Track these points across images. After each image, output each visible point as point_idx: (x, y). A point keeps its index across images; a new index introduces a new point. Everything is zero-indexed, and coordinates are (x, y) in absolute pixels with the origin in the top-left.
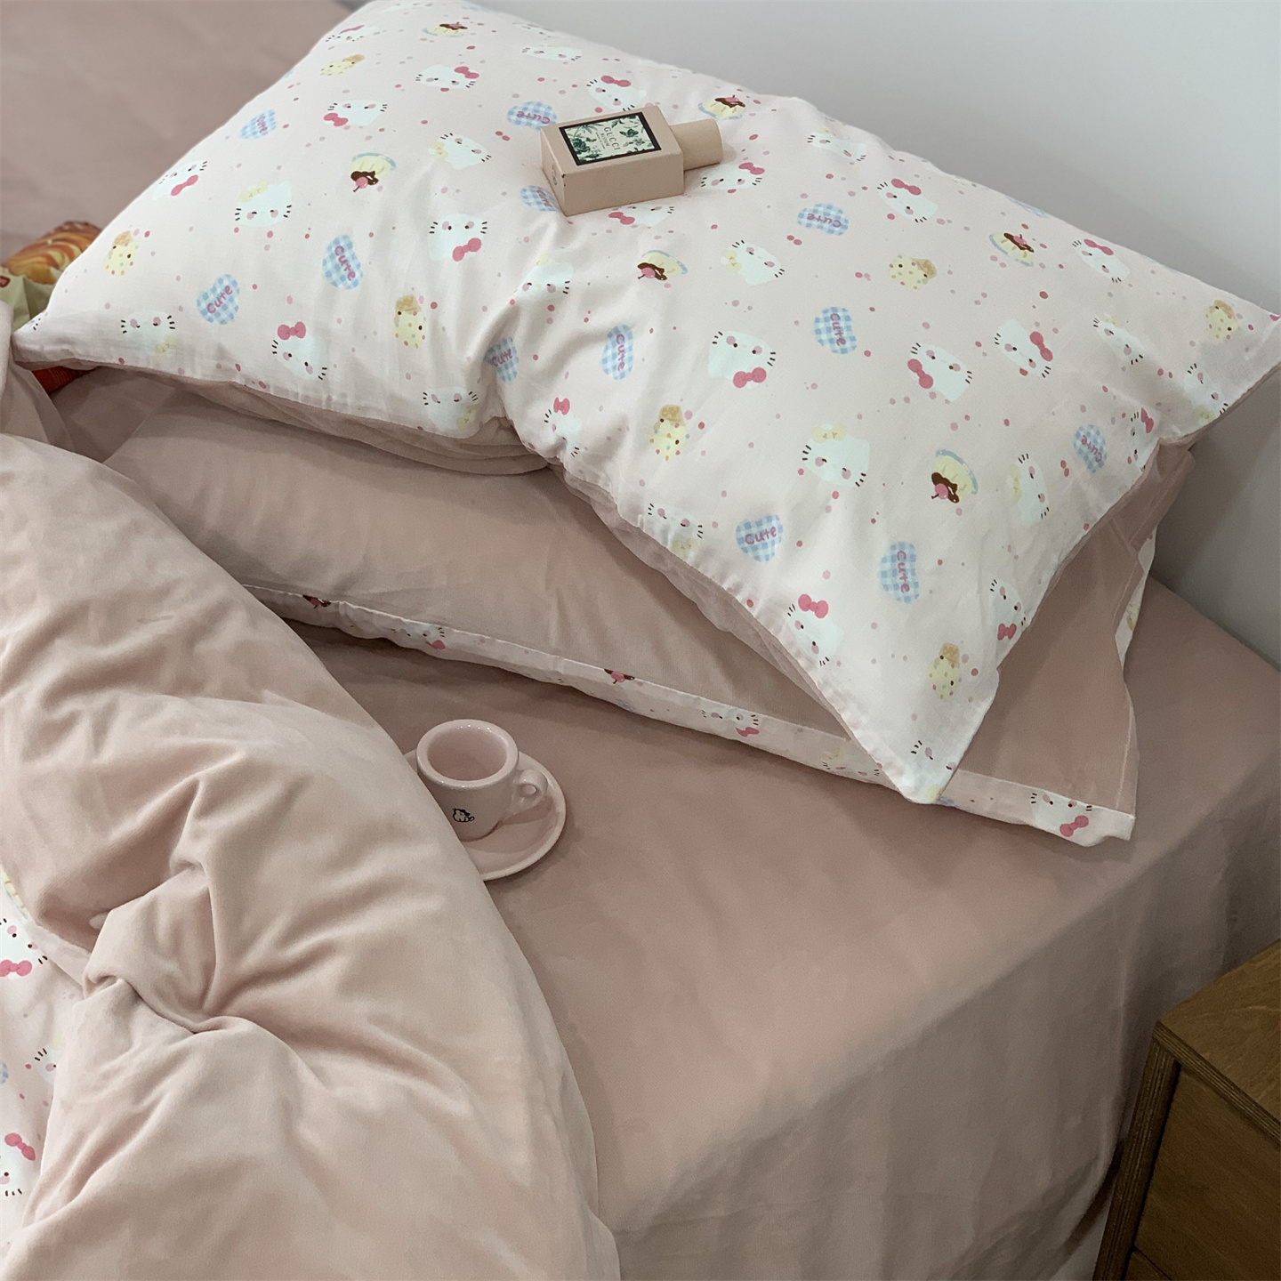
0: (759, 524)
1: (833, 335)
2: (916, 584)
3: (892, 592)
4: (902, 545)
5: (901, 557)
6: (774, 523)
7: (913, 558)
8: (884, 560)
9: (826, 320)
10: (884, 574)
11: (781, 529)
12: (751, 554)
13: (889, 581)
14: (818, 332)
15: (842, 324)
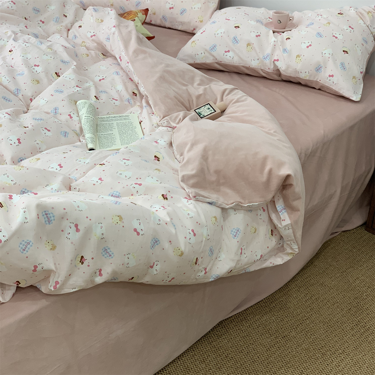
0: (318, 67)
1: (319, 36)
2: (346, 68)
3: (343, 70)
4: (342, 62)
5: (342, 64)
6: (321, 66)
7: (344, 64)
8: (340, 65)
9: (317, 34)
10: (340, 68)
11: (322, 66)
12: (318, 72)
13: (342, 68)
14: (317, 36)
15: (320, 34)
